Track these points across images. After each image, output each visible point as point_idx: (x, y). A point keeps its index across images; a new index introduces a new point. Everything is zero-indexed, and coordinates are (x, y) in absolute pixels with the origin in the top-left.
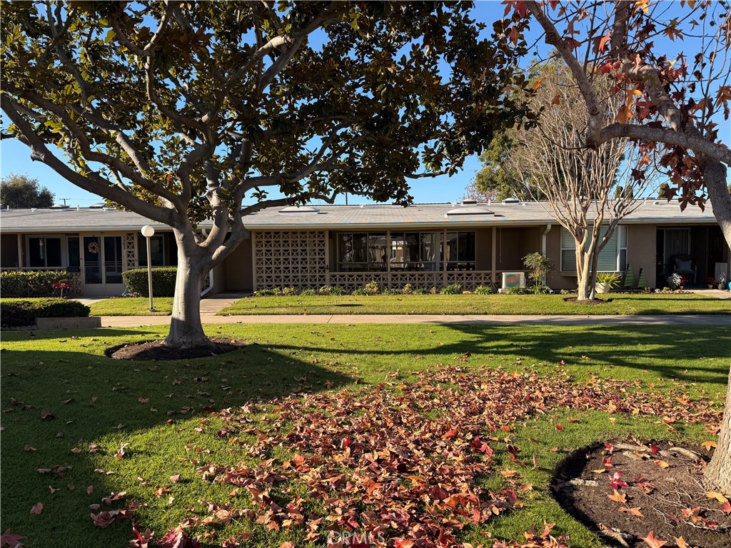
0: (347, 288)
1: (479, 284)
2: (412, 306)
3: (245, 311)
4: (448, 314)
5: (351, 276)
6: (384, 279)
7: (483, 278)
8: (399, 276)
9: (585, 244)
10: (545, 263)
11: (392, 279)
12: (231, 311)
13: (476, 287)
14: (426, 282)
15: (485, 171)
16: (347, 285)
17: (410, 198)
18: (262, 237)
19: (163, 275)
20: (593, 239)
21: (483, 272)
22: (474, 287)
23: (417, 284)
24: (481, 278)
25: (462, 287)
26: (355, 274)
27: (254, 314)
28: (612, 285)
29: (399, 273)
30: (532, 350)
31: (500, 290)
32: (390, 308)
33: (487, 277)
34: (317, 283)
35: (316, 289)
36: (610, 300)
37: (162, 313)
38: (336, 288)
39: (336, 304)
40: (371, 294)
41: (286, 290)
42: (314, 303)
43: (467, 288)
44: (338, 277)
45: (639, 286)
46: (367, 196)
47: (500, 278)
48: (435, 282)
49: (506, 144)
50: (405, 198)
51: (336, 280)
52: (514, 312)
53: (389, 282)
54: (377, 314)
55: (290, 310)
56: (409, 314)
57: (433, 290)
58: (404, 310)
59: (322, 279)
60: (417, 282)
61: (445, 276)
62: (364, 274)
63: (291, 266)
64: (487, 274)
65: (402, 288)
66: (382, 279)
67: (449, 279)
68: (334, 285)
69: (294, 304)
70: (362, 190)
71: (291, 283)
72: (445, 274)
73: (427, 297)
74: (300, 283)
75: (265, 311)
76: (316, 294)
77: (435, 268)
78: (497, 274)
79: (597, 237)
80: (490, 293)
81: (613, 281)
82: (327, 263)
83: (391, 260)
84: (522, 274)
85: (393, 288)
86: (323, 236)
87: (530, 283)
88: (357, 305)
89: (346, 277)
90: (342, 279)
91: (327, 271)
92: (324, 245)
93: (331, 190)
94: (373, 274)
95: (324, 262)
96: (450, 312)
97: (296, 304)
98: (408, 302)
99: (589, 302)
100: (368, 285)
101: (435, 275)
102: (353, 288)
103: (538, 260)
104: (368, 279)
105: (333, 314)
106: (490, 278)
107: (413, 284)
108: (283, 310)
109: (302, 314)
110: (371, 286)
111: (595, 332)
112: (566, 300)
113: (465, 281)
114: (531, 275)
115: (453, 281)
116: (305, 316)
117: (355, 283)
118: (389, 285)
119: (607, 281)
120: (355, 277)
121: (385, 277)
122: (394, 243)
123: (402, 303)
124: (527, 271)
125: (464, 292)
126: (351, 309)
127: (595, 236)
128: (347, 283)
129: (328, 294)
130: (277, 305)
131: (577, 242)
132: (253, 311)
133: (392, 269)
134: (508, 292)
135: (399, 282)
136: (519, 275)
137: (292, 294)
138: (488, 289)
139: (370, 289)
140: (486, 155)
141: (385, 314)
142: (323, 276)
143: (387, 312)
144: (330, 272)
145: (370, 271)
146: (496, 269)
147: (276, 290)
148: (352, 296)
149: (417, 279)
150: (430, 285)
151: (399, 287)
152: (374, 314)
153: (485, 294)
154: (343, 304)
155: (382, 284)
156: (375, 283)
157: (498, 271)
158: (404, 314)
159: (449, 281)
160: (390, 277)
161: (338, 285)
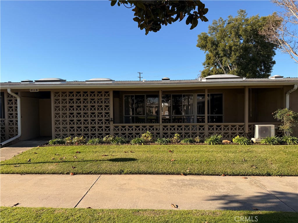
0: (127, 136)
1: (235, 134)
2: (186, 162)
4: (227, 175)
5: (130, 127)
7: (237, 129)
8: (169, 127)
11: (164, 129)
13: (233, 137)
14: (191, 132)
16: (127, 134)
21: (238, 124)
22: (230, 136)
23: (183, 134)
24: (235, 129)
25: (222, 137)
26: (134, 125)
29: (169, 124)
31: (253, 139)
32: (163, 164)
33: (241, 128)
34: (104, 132)
35: (101, 138)
38: (117, 138)
39: (110, 157)
40: (146, 143)
41: (75, 139)
44: (120, 127)
47: (252, 129)
48: (198, 132)
51: (118, 130)
53: (161, 132)
54: (150, 174)
56: (185, 174)
57: (198, 139)
58: (178, 167)
59: (107, 129)
60: (183, 132)
61: (206, 127)
62: (141, 125)
63: (82, 119)
64: (241, 126)
65: (171, 137)
66: (155, 129)
67: (209, 129)
68: (117, 134)
69: (68, 159)
71: (82, 133)
72: (206, 125)
73: (195, 147)
74: (90, 133)
76: (99, 143)
77: (193, 121)
78: (249, 126)
82: (112, 116)
84: (273, 127)
85: (164, 137)
86: (109, 95)
87: (279, 133)
88: (130, 160)
89: (127, 127)
90: (124, 129)
91: (111, 123)
92: (109, 102)
94: (148, 125)
95: (109, 116)
96: (228, 171)
100: (144, 135)
101: (198, 126)
102: (132, 136)
104: (144, 129)
105: (101, 174)
106: (243, 129)
107: (180, 133)
109: (68, 173)
110: (146, 135)
113: (223, 132)
114: (281, 128)
115: (213, 131)
117: (134, 132)
118: (161, 134)
120: (134, 127)
121: (158, 128)
122: (163, 104)
123: (174, 156)
124: (278, 124)
125: (223, 141)
126: (123, 166)
128: (127, 132)
129: (109, 144)
133: (163, 121)
135: (169, 132)
136: (270, 127)
137: (80, 143)
138: (245, 139)
139: (145, 139)
140: (207, 62)
141: (158, 174)
142: (108, 127)
143: (160, 171)
144: (114, 123)
145: (147, 123)
146: (249, 122)
147: (67, 140)
148: (129, 146)
149: (183, 129)
150: (194, 135)
151: (169, 136)
152: (145, 174)
153: (245, 144)
154: (117, 157)
155: (155, 134)
156: (150, 133)
157: (250, 123)
158: (178, 174)
159: (210, 131)
160: (161, 127)
161: (120, 134)
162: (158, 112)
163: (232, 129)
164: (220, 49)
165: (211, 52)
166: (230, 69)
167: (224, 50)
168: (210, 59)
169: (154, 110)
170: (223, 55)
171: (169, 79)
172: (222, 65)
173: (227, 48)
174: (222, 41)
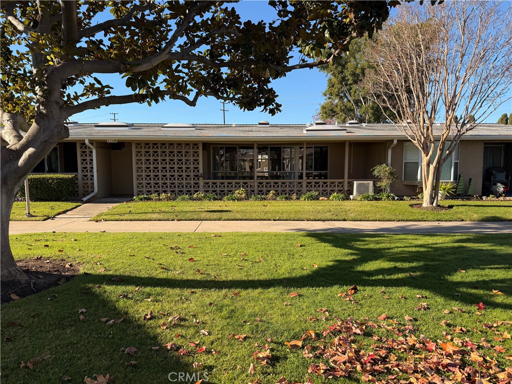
0: (218, 194)
1: (333, 191)
2: (277, 212)
3: (117, 217)
4: (310, 220)
5: (222, 183)
6: (251, 186)
7: (336, 186)
8: (264, 184)
9: (431, 156)
10: (391, 174)
11: (259, 186)
12: (104, 217)
13: (330, 194)
14: (288, 189)
15: (328, 104)
16: (218, 191)
17: (278, 106)
18: (141, 147)
19: (48, 181)
20: (439, 152)
21: (337, 181)
22: (329, 193)
23: (280, 191)
24: (335, 186)
25: (319, 194)
26: (226, 181)
27: (126, 220)
28: (448, 192)
29: (264, 181)
30: (422, 276)
31: (351, 197)
32: (257, 214)
33: (340, 185)
34: (192, 189)
35: (191, 194)
36: (451, 207)
37: (38, 218)
38: (209, 195)
39: (206, 210)
40: (239, 199)
41: (163, 195)
42: (187, 209)
43: (323, 195)
44: (210, 184)
45: (469, 194)
46: (234, 102)
47: (351, 185)
48: (295, 189)
49: (344, 83)
50: (273, 105)
51: (209, 186)
52: (370, 219)
53: (256, 189)
54: (244, 220)
55: (161, 216)
56: (274, 220)
57: (294, 196)
58: (269, 216)
59: (196, 186)
60: (280, 189)
61: (304, 184)
62: (234, 181)
64: (340, 183)
65: (266, 194)
66: (249, 186)
67: (307, 186)
68: (208, 191)
69: (167, 210)
70: (228, 96)
71: (169, 189)
72: (304, 181)
73: (289, 203)
74: (177, 189)
75: (137, 217)
76: (190, 199)
77: (294, 177)
78: (349, 183)
79: (442, 150)
80: (343, 199)
81: (449, 189)
82: (201, 171)
83: (258, 170)
84: (371, 183)
85: (259, 194)
87: (378, 190)
88: (226, 211)
89: (218, 184)
90: (214, 186)
91: (201, 179)
92: (198, 156)
93: (192, 90)
94: (242, 181)
95: (198, 171)
96: (312, 218)
97: (170, 209)
98: (273, 208)
99: (433, 209)
100: (237, 192)
101: (295, 183)
102: (224, 194)
103: (386, 171)
104: (238, 186)
105: (203, 220)
106: (342, 186)
107: (276, 191)
108: (155, 216)
109: (173, 220)
110: (240, 192)
111: (464, 244)
112: (411, 206)
113: (321, 189)
114: (379, 184)
115: (311, 189)
116: (175, 222)
117: (226, 189)
118: (256, 191)
119: (444, 189)
120: (226, 184)
121: (252, 184)
122: (260, 157)
123: (267, 208)
124: (376, 180)
125: (320, 198)
126: (220, 215)
127: (440, 150)
128: (218, 189)
129: (202, 200)
130: (150, 210)
131: (423, 155)
132: (127, 217)
133: (258, 177)
134: (359, 199)
135: (264, 189)
136: (368, 184)
137: (169, 199)
138: (342, 196)
139: (239, 195)
140: (328, 91)
141: (252, 220)
142: (198, 183)
143: (253, 218)
144: (203, 179)
145: (239, 179)
146: (348, 179)
147: (154, 196)
148: (222, 202)
149: (280, 186)
150: (291, 192)
151: (265, 193)
152: (241, 220)
153: (339, 200)
154: (213, 209)
155: (249, 191)
156: (244, 190)
157: (350, 180)
158: (270, 220)
159: (308, 188)
160: (256, 184)
161: (210, 191)
162: (252, 168)
163: (330, 186)
164: (347, 73)
165: (335, 76)
166: (363, 103)
167: (354, 74)
168: (333, 86)
169: (247, 166)
170: (352, 82)
171: (268, 124)
172: (351, 96)
173: (358, 71)
174: (352, 59)
